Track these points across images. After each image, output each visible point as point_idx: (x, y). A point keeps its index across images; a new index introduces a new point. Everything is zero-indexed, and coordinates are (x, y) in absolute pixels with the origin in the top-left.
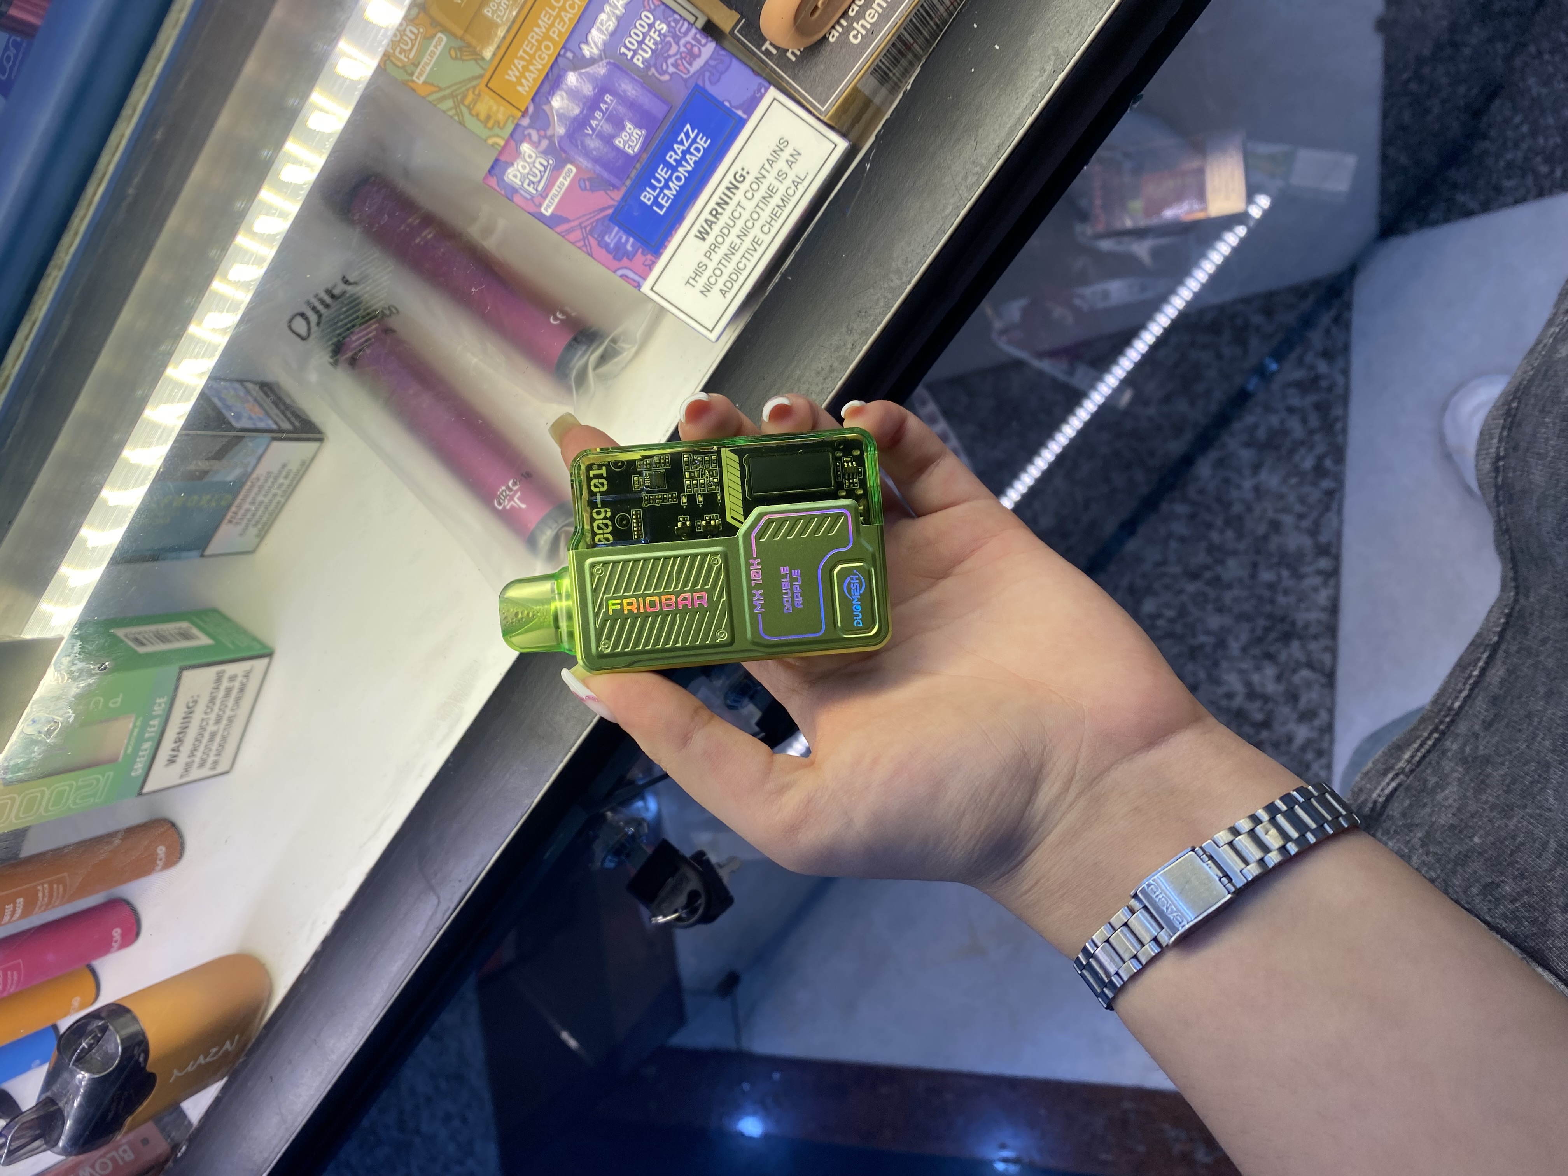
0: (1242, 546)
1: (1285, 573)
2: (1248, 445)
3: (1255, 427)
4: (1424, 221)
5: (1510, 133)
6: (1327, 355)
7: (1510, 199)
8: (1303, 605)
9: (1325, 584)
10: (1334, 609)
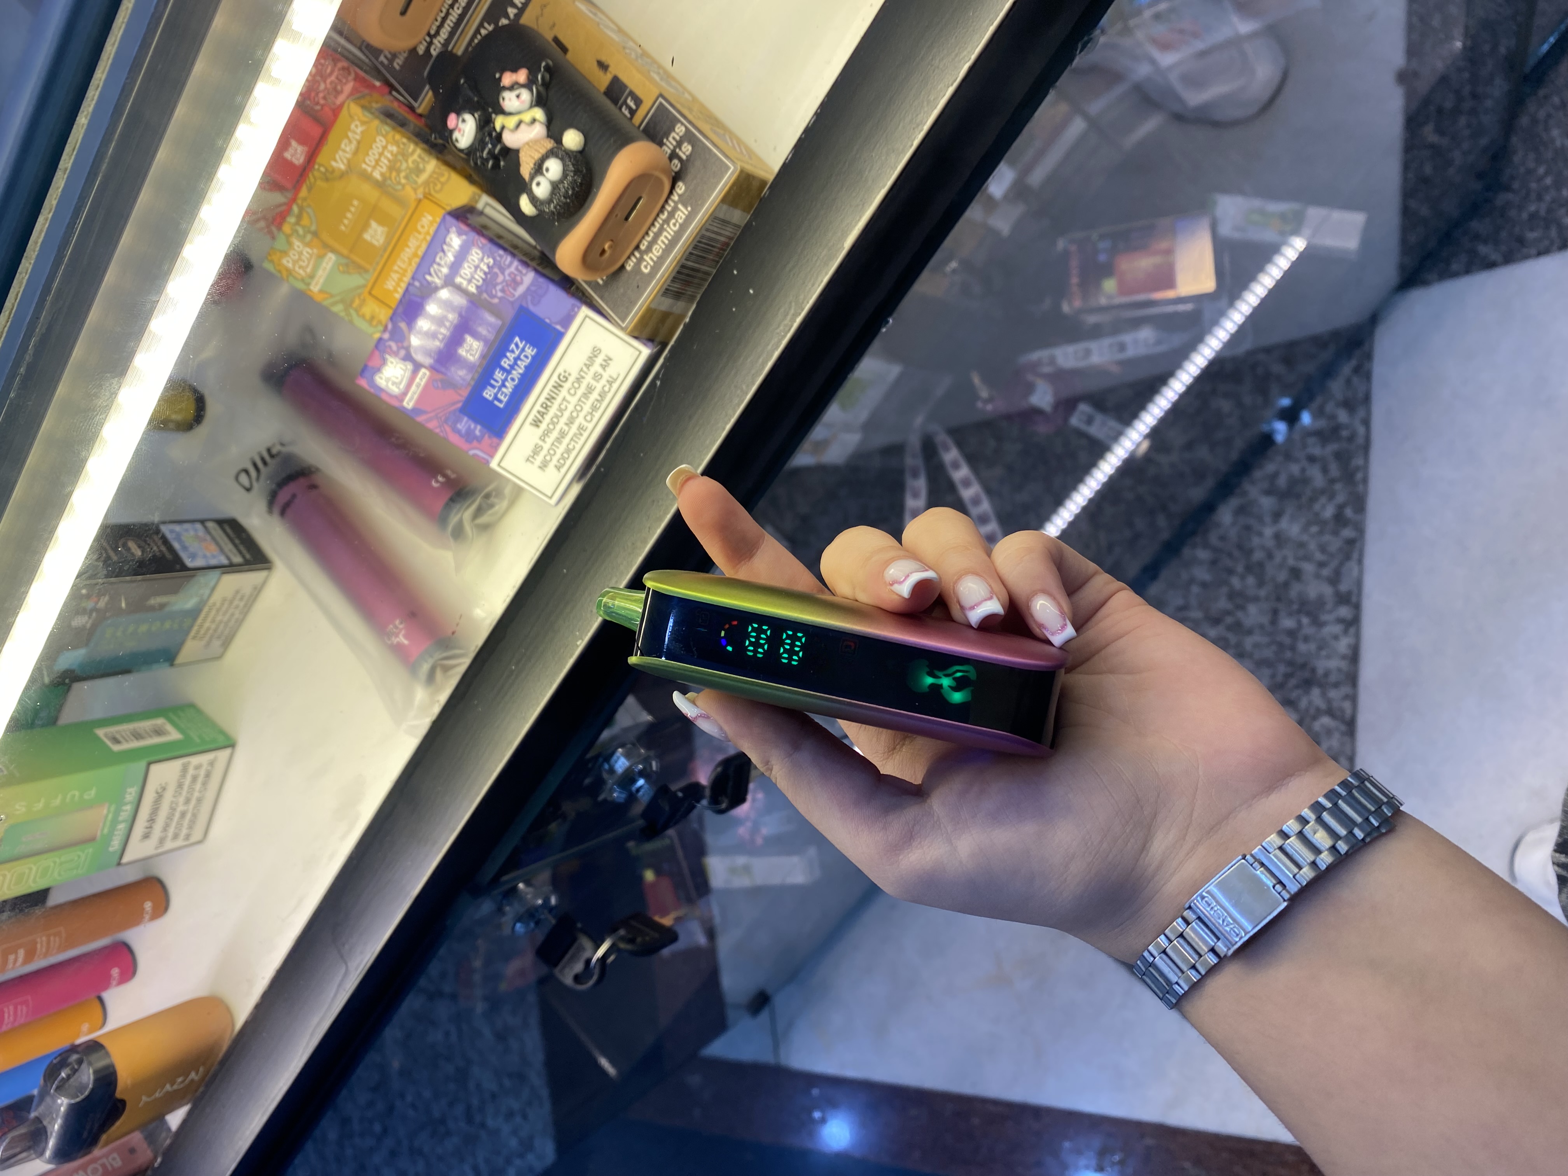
0: (1262, 593)
1: (1305, 620)
2: (1268, 493)
3: (1275, 476)
4: (1447, 274)
5: (1533, 185)
6: (1349, 405)
7: (1533, 251)
8: (1324, 653)
9: (1346, 632)
10: (1354, 657)
